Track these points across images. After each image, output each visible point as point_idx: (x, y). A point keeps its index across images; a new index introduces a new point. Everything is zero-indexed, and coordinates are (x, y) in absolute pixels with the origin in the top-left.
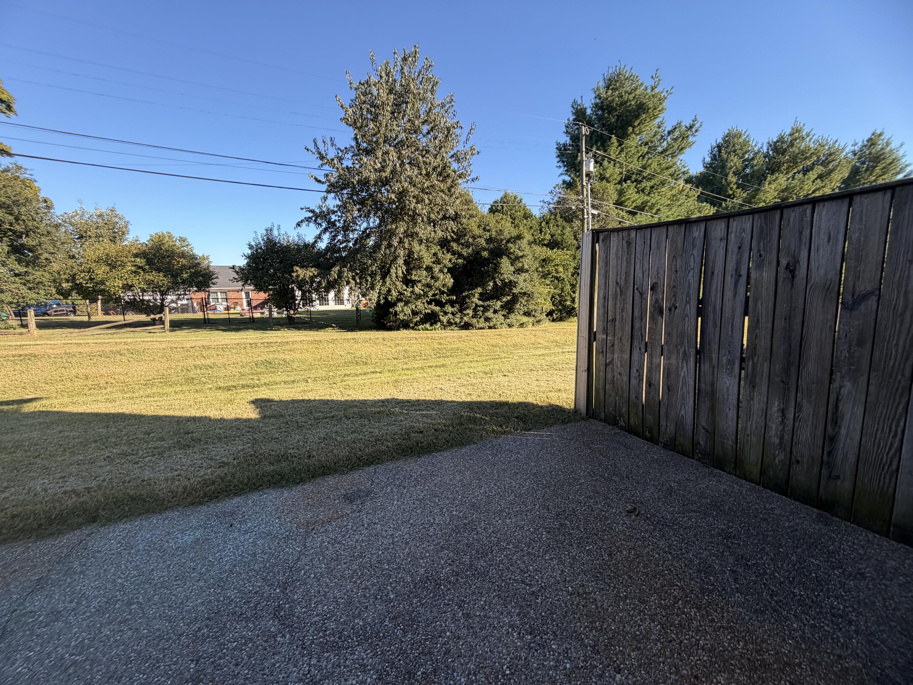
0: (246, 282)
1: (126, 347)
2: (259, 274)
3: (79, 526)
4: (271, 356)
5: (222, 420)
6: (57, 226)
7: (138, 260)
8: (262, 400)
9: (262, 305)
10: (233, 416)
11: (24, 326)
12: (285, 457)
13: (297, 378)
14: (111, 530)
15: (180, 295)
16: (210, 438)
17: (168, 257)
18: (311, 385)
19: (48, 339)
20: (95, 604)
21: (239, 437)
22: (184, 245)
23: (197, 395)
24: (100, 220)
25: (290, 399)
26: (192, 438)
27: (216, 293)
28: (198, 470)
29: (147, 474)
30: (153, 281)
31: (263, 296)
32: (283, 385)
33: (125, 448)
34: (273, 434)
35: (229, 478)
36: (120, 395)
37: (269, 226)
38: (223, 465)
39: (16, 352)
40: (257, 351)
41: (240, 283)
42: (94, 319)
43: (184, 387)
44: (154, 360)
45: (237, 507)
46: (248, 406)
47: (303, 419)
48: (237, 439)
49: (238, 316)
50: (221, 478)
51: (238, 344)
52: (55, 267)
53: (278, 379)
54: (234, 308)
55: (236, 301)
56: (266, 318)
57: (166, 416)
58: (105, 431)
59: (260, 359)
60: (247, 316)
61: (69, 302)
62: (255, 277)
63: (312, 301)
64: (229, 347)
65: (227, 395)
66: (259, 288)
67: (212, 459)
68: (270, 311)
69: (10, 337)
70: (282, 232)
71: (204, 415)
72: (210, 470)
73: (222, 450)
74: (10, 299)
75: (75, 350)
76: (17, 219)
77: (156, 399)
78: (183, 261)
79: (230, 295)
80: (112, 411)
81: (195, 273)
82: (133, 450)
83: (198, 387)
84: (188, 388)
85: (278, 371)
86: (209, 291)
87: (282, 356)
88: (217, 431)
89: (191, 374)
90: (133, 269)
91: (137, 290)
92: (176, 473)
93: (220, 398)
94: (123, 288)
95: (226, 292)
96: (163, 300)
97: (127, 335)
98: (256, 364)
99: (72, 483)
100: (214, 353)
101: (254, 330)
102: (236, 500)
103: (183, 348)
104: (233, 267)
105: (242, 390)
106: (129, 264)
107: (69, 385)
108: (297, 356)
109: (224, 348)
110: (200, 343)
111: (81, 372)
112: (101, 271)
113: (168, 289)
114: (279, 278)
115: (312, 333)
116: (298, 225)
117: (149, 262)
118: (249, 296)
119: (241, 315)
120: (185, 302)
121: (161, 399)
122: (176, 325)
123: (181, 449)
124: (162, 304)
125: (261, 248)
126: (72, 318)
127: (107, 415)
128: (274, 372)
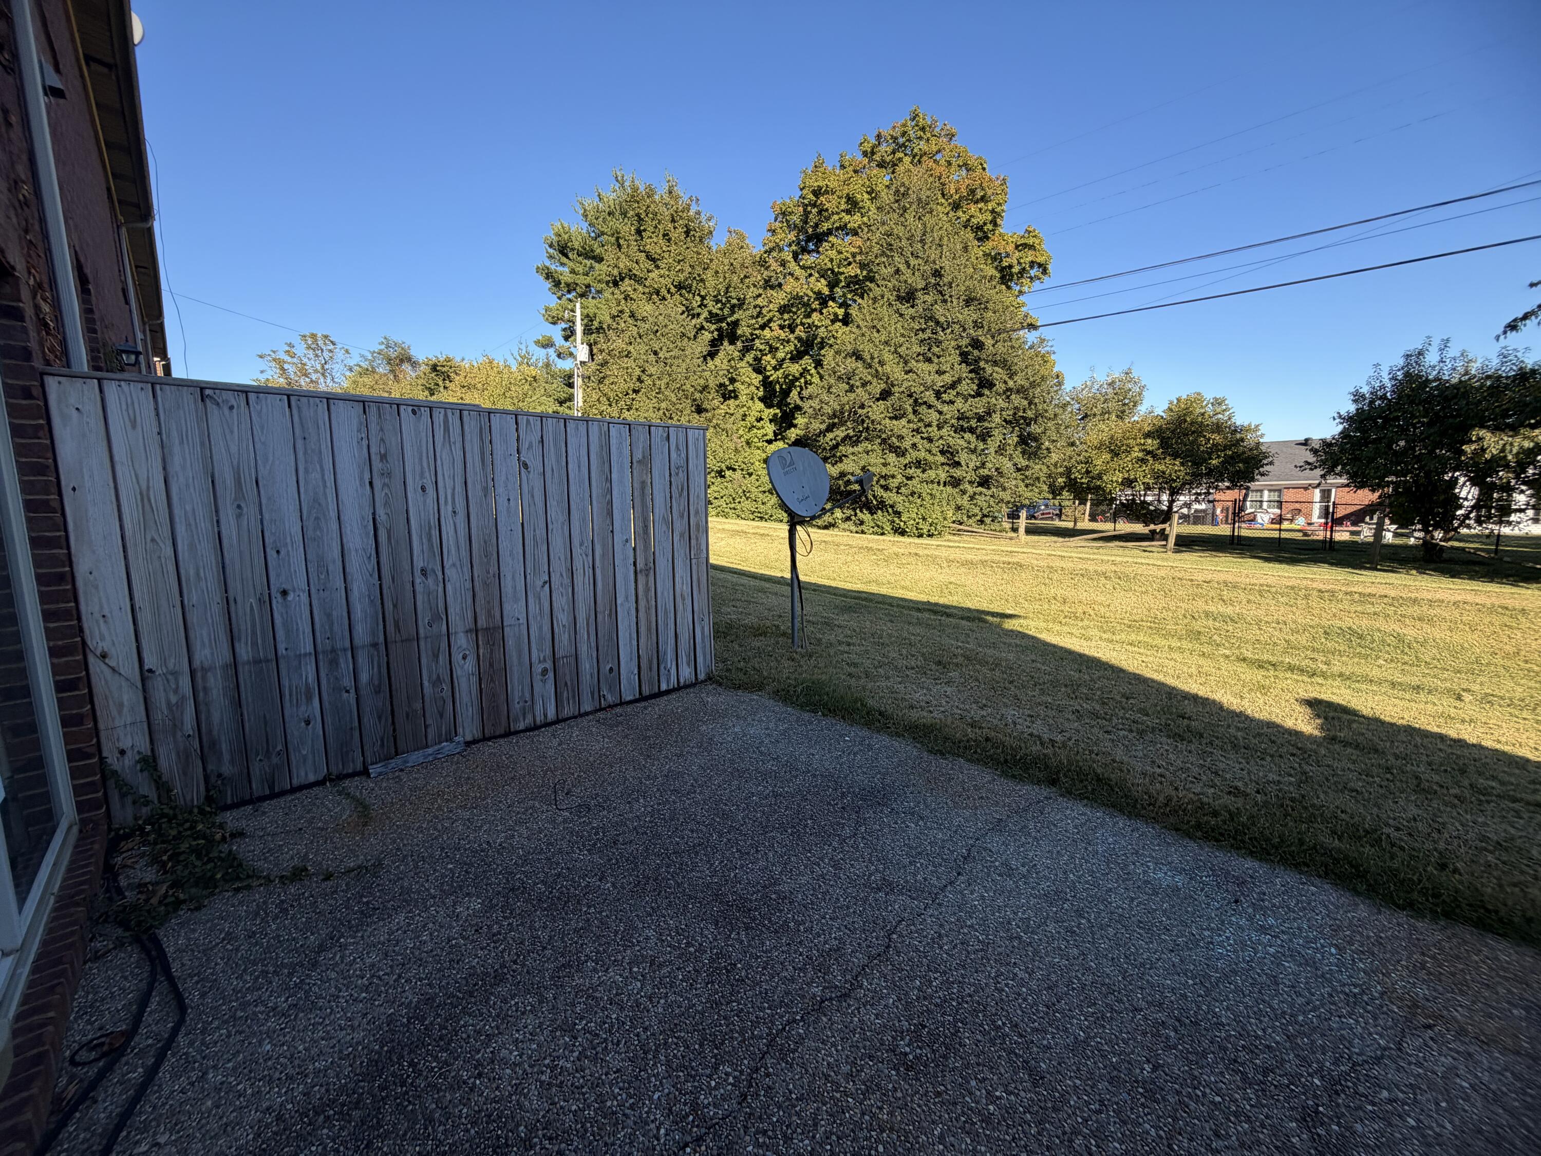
0: (1330, 471)
1: (1114, 568)
2: (1368, 451)
3: (1039, 782)
4: (1365, 622)
5: (1240, 716)
6: (1064, 406)
7: (1149, 441)
8: (1330, 705)
9: (1357, 517)
10: (1263, 715)
11: (1015, 530)
12: (1373, 836)
13: (1428, 681)
14: (1070, 805)
15: (1200, 494)
16: (1217, 738)
17: (1193, 432)
18: (1469, 706)
19: (1033, 547)
20: (1044, 885)
21: (1272, 756)
22: (1218, 410)
23: (1202, 661)
24: (1110, 391)
25: (1404, 722)
26: (1188, 726)
27: (1261, 491)
28: (1193, 782)
29: (1119, 754)
30: (1164, 472)
31: (1366, 497)
32: (1385, 688)
33: (1098, 707)
34: (1349, 780)
35: (1244, 819)
36: (1098, 634)
37: (1415, 345)
38: (1235, 792)
39: (1006, 559)
40: (1334, 608)
41: (1319, 472)
42: (1080, 526)
43: (1184, 642)
44: (1146, 592)
45: (1251, 877)
46: (1298, 708)
47: (1436, 778)
48: (1268, 759)
49: (1299, 536)
50: (1229, 812)
51: (1293, 588)
52: (1054, 457)
53: (1375, 673)
54: (1292, 521)
55: (1297, 506)
56: (1368, 544)
57: (1153, 681)
58: (1077, 675)
59: (1338, 623)
60: (1320, 535)
61: (1057, 502)
62: (1355, 459)
63: (1505, 511)
64: (1274, 590)
65: (1257, 675)
66: (1359, 481)
67: (1216, 773)
68: (1380, 528)
69: (1002, 541)
70: (1453, 351)
71: (1212, 696)
72: (1212, 790)
73: (1237, 766)
74: (1009, 498)
75: (1058, 563)
76: (1030, 404)
77: (1142, 651)
78: (1217, 438)
79: (1288, 496)
80: (1087, 652)
81: (1232, 457)
82: (1106, 714)
83: (1206, 649)
84: (1190, 646)
85: (1378, 657)
86: (1248, 488)
87: (1396, 627)
88: (1232, 731)
89: (1197, 626)
90: (1140, 455)
91: (1140, 487)
92: (1158, 771)
93: (1243, 677)
94: (1122, 484)
95: (1280, 491)
96: (1171, 502)
97: (1115, 552)
98: (1326, 633)
99: (1038, 728)
100: (1243, 596)
101: (1332, 564)
102: (1249, 864)
103: (1192, 580)
104: (1306, 443)
105: (1289, 675)
106: (1136, 449)
107: (1046, 606)
108: (1439, 633)
109: (1263, 591)
110: (1222, 577)
111: (1060, 592)
112: (1100, 461)
113: (1184, 484)
114: (1419, 459)
115: (1493, 588)
116: (1512, 326)
117: (1165, 444)
118: (1329, 496)
119: (1305, 534)
120: (1203, 506)
121: (1149, 653)
122: (1185, 543)
123: (1169, 737)
124: (1170, 507)
125: (1383, 398)
126: (1057, 523)
127: (1081, 656)
128: (1366, 657)
